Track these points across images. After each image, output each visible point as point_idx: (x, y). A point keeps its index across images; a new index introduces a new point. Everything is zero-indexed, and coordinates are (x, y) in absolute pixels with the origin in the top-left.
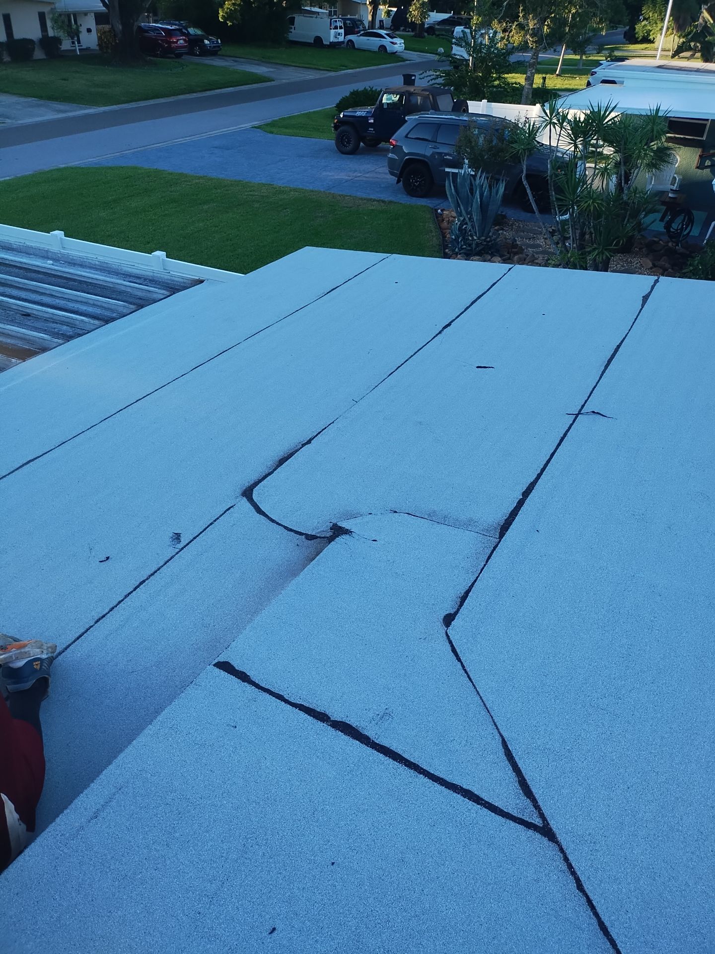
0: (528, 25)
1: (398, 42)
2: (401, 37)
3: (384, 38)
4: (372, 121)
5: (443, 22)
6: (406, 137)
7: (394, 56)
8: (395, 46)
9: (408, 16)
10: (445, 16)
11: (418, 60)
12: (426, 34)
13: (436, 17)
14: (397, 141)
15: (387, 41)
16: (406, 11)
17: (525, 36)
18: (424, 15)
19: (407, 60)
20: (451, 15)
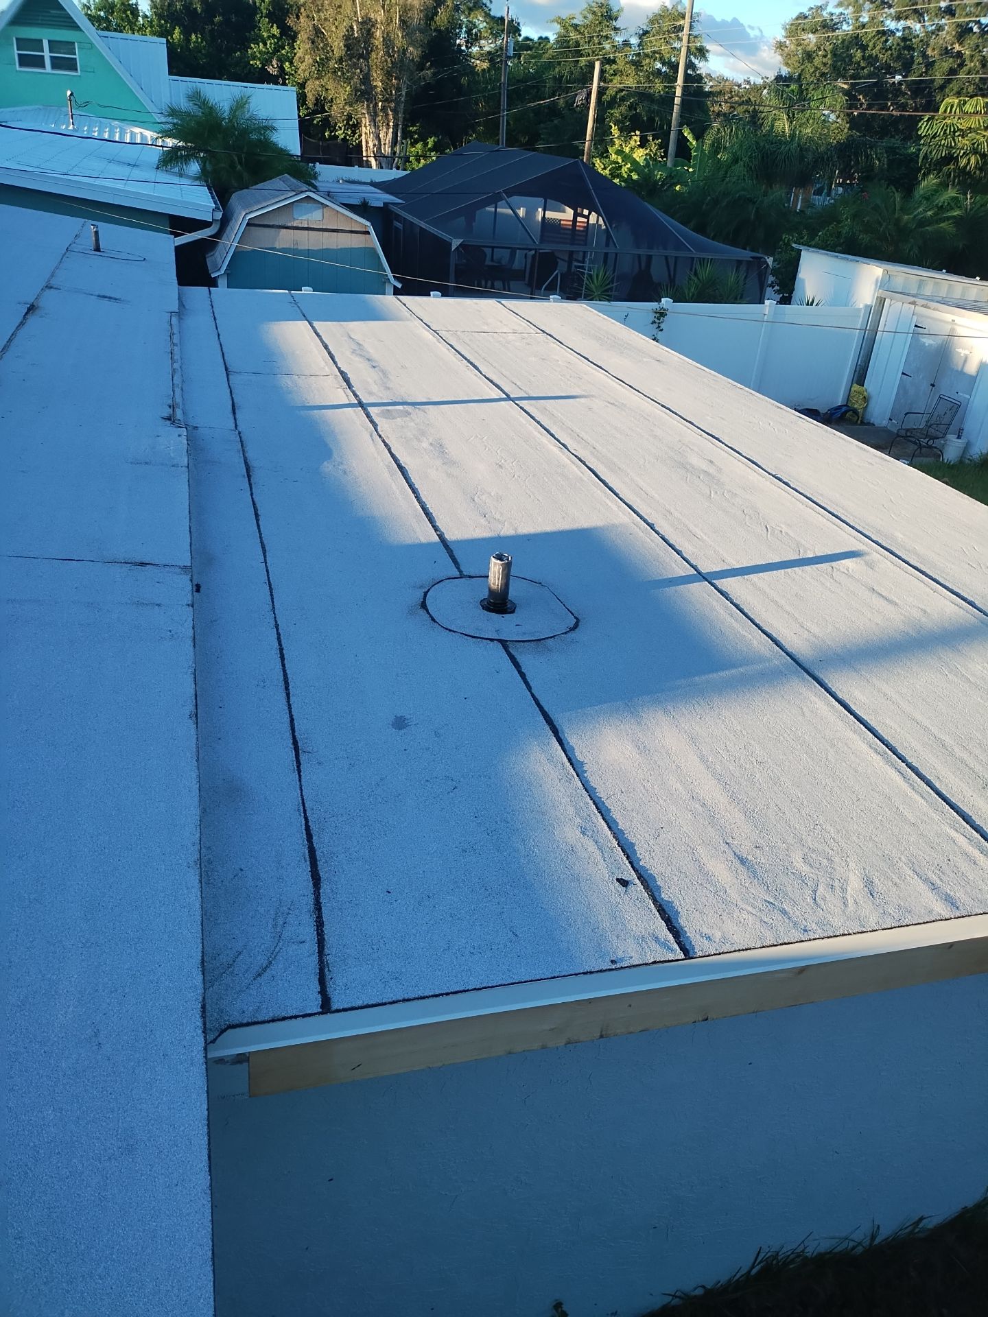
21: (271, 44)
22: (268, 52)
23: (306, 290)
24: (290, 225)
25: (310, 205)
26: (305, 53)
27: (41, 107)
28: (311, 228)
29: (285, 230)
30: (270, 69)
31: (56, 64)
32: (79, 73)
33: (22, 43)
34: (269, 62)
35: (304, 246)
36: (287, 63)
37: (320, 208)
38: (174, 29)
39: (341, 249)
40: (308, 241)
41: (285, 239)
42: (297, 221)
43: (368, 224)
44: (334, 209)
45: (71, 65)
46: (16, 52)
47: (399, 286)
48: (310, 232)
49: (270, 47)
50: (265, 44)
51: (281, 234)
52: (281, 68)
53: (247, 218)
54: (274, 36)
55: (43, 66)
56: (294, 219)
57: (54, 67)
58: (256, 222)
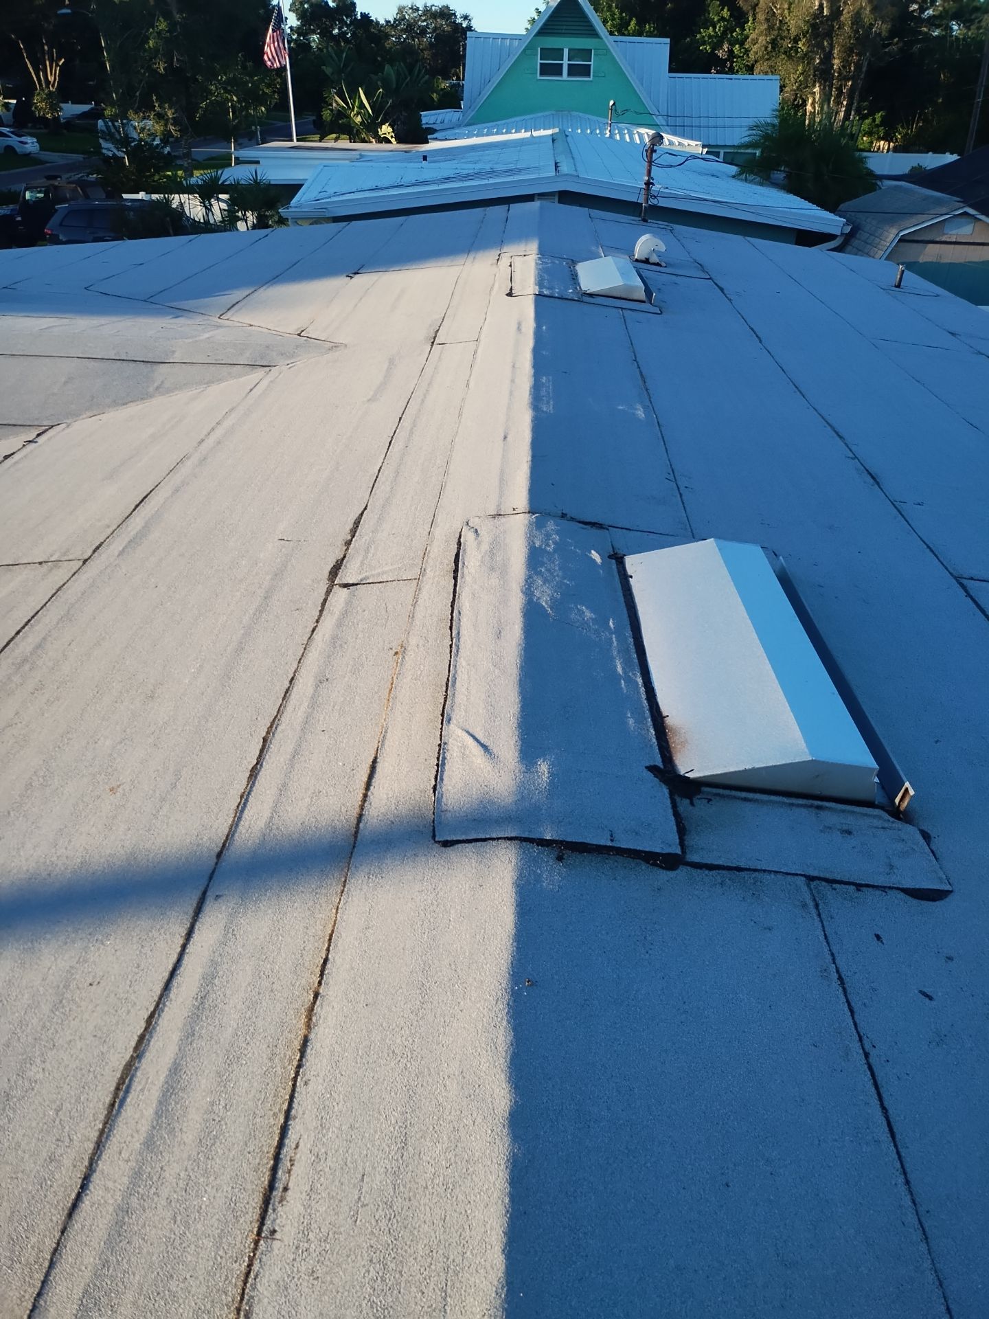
0: (166, 114)
1: (29, 141)
2: (32, 135)
3: (10, 137)
4: (19, 219)
5: (84, 115)
6: (61, 225)
7: (28, 158)
8: (27, 146)
9: (33, 108)
10: (85, 108)
11: (62, 162)
12: (65, 131)
13: (70, 109)
14: (52, 230)
15: (13, 140)
16: (29, 103)
17: (166, 125)
18: (54, 108)
19: (47, 162)
20: (93, 106)
21: (720, 27)
22: (717, 36)
25: (963, 220)
26: (760, 34)
27: (553, 112)
28: (958, 242)
30: (720, 53)
31: (573, 71)
32: (591, 79)
33: (546, 53)
34: (718, 45)
35: (946, 260)
36: (737, 46)
37: (972, 223)
38: (631, 20)
42: (946, 236)
45: (584, 71)
46: (539, 61)
48: (956, 246)
49: (719, 30)
50: (714, 28)
52: (731, 52)
53: (901, 235)
54: (723, 19)
55: (560, 74)
56: (944, 234)
57: (569, 74)
58: (907, 238)
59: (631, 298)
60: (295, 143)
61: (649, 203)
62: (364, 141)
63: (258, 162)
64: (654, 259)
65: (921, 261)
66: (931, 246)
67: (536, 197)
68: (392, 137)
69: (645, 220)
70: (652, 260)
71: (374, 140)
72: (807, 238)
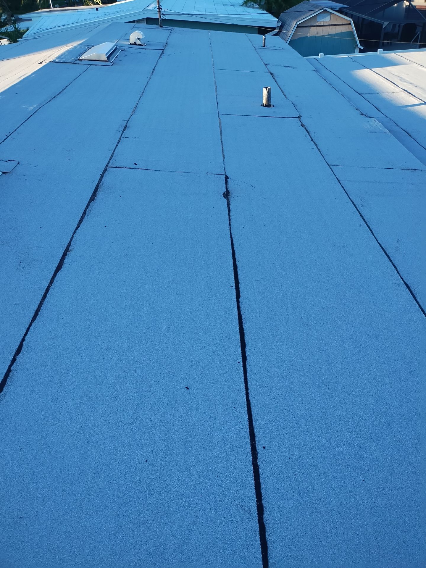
23: (321, 55)
24: (315, 25)
25: (325, 14)
28: (324, 25)
29: (313, 28)
35: (320, 34)
37: (329, 15)
39: (337, 33)
40: (322, 32)
41: (312, 32)
42: (318, 23)
43: (351, 20)
44: (336, 15)
47: (362, 48)
48: (324, 27)
51: (311, 29)
53: (297, 24)
56: (317, 22)
58: (301, 25)
59: (101, 60)
60: (52, 9)
61: (162, 18)
62: (88, 5)
63: (31, 20)
64: (138, 42)
65: (309, 35)
66: (312, 28)
67: (136, 22)
68: (100, 2)
69: (161, 27)
70: (137, 43)
71: (92, 4)
72: (263, 31)
